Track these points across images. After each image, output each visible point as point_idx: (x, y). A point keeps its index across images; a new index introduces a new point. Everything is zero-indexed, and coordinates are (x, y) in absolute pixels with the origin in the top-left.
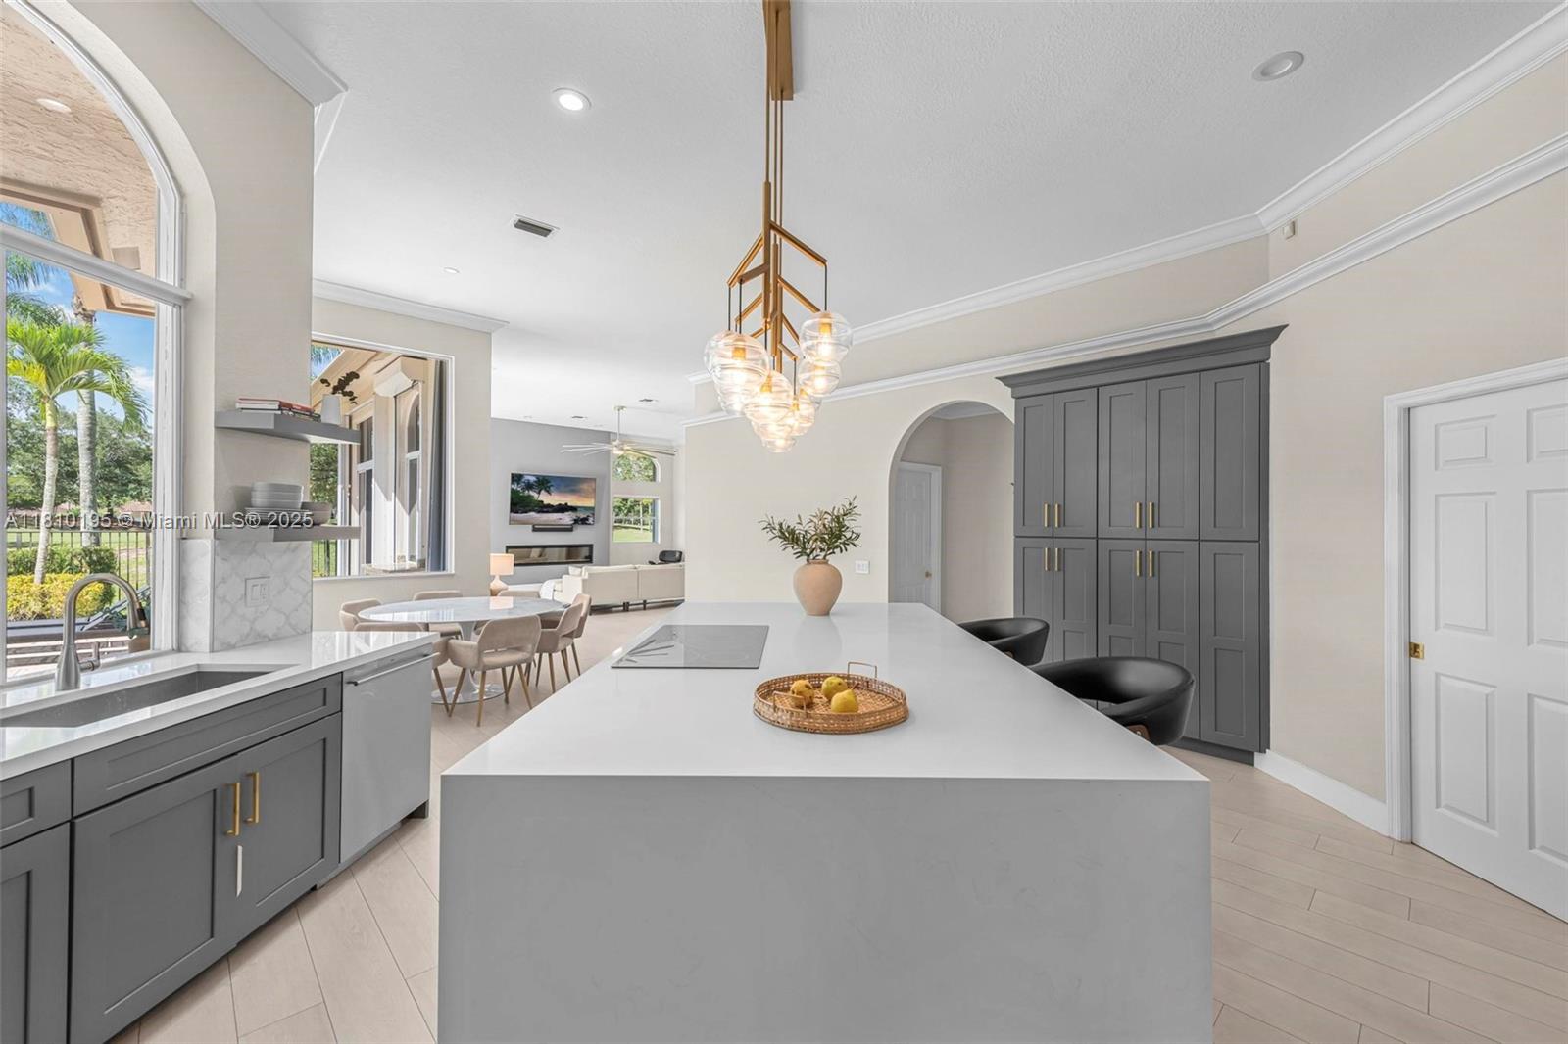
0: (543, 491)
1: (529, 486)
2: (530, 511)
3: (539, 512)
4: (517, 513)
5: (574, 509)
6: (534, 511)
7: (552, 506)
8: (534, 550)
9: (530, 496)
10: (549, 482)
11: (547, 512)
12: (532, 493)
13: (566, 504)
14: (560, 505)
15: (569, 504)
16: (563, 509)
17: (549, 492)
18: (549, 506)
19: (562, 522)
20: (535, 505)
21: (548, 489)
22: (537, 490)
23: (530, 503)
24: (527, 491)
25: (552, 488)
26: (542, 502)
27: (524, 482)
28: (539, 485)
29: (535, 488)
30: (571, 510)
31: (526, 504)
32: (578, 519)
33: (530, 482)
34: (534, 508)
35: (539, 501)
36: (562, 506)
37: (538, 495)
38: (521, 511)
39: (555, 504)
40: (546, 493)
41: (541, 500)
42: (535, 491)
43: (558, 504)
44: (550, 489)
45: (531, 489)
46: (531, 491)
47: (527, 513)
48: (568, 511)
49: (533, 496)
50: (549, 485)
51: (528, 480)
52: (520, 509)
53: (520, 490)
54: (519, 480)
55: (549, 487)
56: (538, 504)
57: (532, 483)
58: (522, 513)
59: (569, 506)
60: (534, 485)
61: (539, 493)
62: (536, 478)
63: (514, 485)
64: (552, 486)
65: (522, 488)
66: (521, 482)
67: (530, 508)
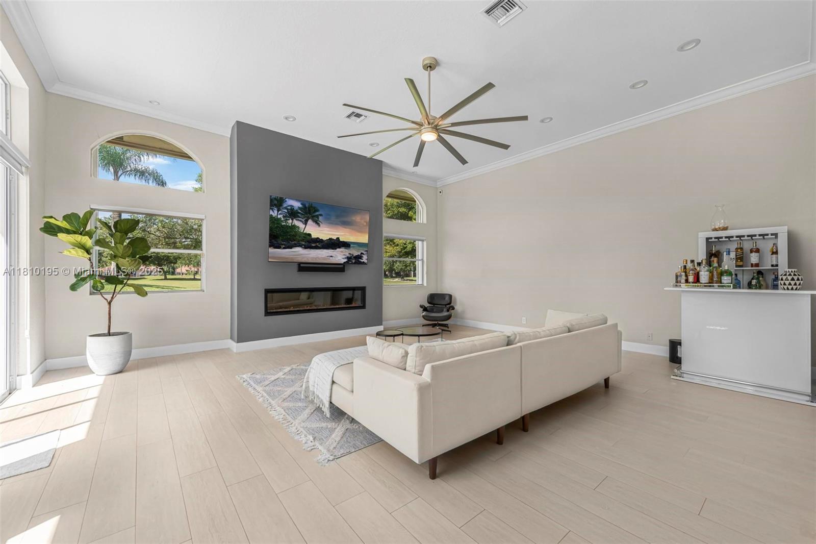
0: (310, 222)
1: (293, 214)
2: (296, 246)
3: (306, 248)
4: (279, 248)
5: (346, 245)
6: (300, 246)
7: (321, 241)
8: (303, 293)
9: (294, 227)
10: (317, 211)
11: (316, 248)
12: (297, 223)
13: (338, 239)
14: (330, 239)
15: (341, 240)
16: (334, 244)
17: (317, 223)
18: (318, 240)
19: (333, 261)
20: (300, 239)
21: (317, 219)
22: (303, 220)
23: (295, 236)
24: (291, 221)
25: (320, 218)
26: (310, 235)
27: (287, 209)
28: (306, 213)
29: (300, 218)
30: (343, 246)
31: (289, 237)
32: (351, 257)
33: (295, 209)
34: (300, 242)
35: (306, 234)
36: (333, 241)
37: (304, 226)
38: (284, 246)
39: (325, 239)
40: (314, 224)
41: (308, 232)
42: (300, 221)
43: (328, 238)
44: (318, 218)
45: (295, 218)
46: (295, 220)
47: (291, 248)
48: (340, 248)
49: (298, 227)
50: (317, 213)
51: (293, 206)
52: (282, 243)
53: (282, 219)
54: (281, 205)
55: (317, 216)
56: (304, 237)
57: (297, 210)
58: (284, 248)
59: (341, 242)
60: (299, 213)
61: (306, 224)
62: (301, 204)
63: (273, 212)
64: (321, 215)
65: (284, 217)
66: (283, 209)
67: (296, 242)
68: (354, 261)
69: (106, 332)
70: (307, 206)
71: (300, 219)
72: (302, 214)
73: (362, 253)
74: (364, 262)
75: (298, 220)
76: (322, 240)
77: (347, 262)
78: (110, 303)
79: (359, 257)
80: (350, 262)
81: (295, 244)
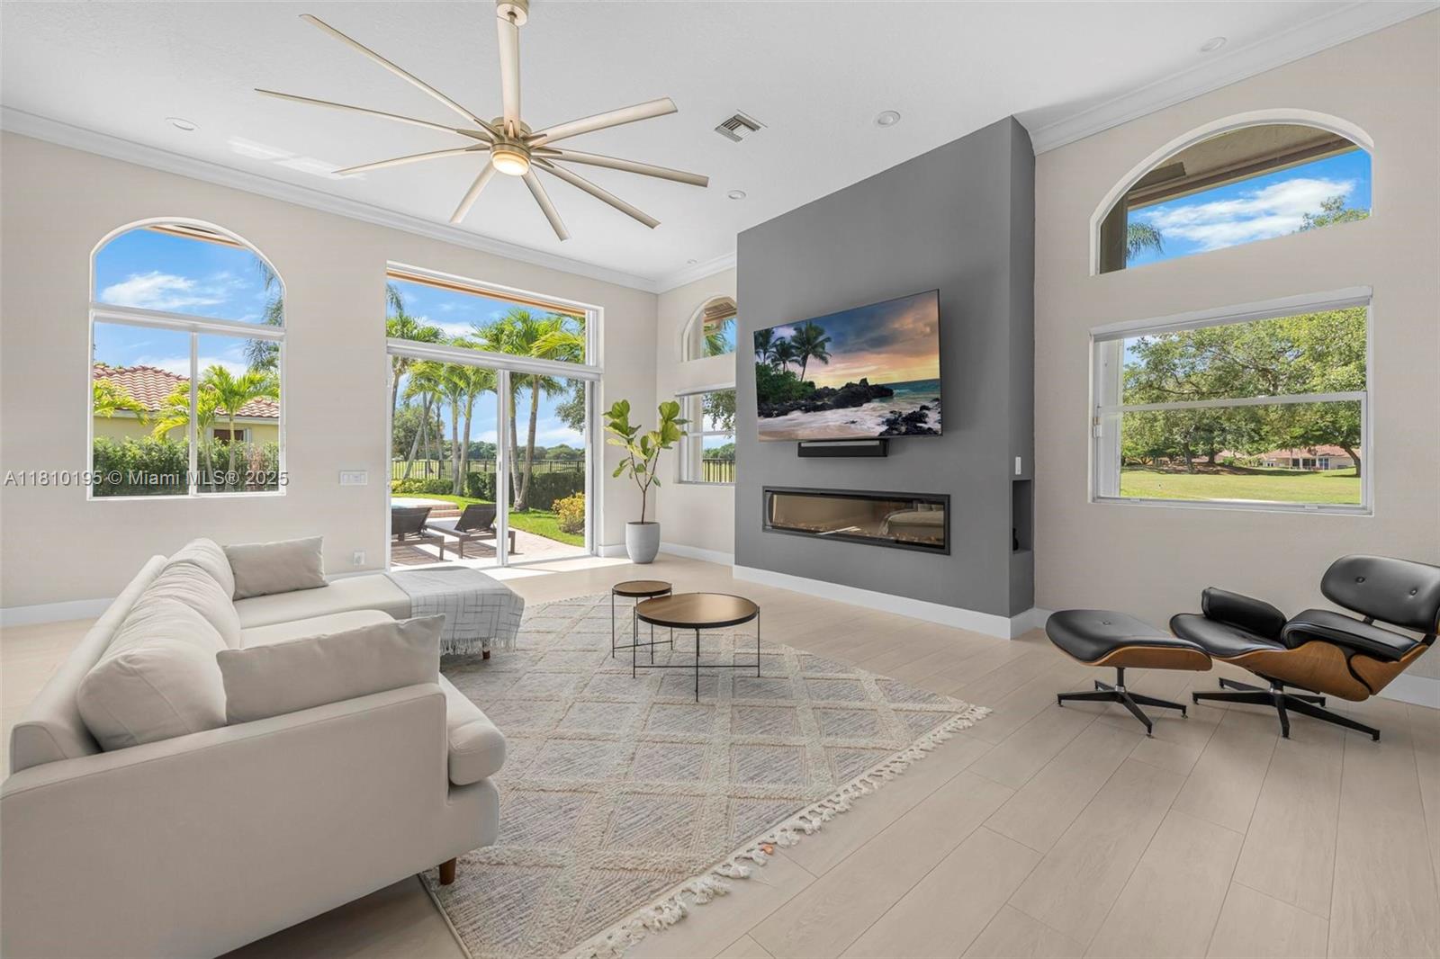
0: (811, 358)
1: (784, 352)
2: (792, 409)
3: (807, 411)
4: (771, 416)
5: (883, 392)
6: (799, 408)
7: (833, 392)
9: (788, 375)
10: (821, 333)
11: (824, 408)
12: (793, 367)
13: (865, 382)
14: (849, 386)
15: (871, 383)
16: (856, 395)
17: (822, 358)
18: (827, 393)
20: (797, 394)
21: (821, 350)
22: (800, 359)
23: (789, 391)
24: (782, 366)
25: (827, 345)
26: (811, 384)
27: (776, 346)
28: (803, 344)
29: (795, 356)
30: (875, 397)
31: (781, 395)
32: (896, 420)
33: (787, 342)
34: (799, 401)
35: (805, 383)
36: (853, 389)
37: (802, 369)
38: (776, 412)
39: (838, 387)
40: (817, 361)
41: (808, 381)
42: (796, 361)
43: (844, 385)
44: (824, 348)
45: (788, 358)
46: (788, 362)
47: (785, 413)
48: (869, 401)
49: (794, 374)
50: (821, 338)
51: (782, 338)
52: (775, 406)
53: (771, 366)
54: (767, 342)
55: (822, 345)
56: (803, 391)
57: (789, 344)
58: (778, 415)
59: (872, 386)
60: (793, 347)
61: (804, 365)
62: (795, 329)
63: (759, 356)
64: (828, 340)
65: (773, 361)
66: (771, 347)
67: (792, 402)
68: (903, 429)
69: (640, 520)
70: (803, 329)
71: (795, 358)
72: (797, 348)
73: (924, 408)
74: (929, 429)
75: (793, 361)
76: (833, 389)
77: (886, 431)
78: (644, 492)
79: (918, 417)
80: (895, 432)
81: (791, 406)
